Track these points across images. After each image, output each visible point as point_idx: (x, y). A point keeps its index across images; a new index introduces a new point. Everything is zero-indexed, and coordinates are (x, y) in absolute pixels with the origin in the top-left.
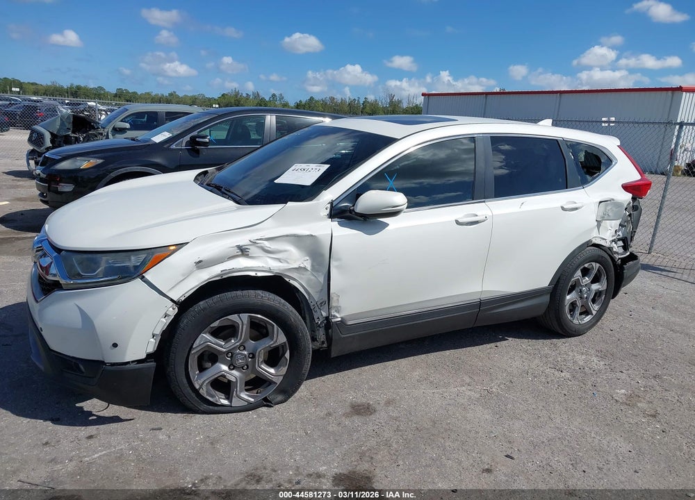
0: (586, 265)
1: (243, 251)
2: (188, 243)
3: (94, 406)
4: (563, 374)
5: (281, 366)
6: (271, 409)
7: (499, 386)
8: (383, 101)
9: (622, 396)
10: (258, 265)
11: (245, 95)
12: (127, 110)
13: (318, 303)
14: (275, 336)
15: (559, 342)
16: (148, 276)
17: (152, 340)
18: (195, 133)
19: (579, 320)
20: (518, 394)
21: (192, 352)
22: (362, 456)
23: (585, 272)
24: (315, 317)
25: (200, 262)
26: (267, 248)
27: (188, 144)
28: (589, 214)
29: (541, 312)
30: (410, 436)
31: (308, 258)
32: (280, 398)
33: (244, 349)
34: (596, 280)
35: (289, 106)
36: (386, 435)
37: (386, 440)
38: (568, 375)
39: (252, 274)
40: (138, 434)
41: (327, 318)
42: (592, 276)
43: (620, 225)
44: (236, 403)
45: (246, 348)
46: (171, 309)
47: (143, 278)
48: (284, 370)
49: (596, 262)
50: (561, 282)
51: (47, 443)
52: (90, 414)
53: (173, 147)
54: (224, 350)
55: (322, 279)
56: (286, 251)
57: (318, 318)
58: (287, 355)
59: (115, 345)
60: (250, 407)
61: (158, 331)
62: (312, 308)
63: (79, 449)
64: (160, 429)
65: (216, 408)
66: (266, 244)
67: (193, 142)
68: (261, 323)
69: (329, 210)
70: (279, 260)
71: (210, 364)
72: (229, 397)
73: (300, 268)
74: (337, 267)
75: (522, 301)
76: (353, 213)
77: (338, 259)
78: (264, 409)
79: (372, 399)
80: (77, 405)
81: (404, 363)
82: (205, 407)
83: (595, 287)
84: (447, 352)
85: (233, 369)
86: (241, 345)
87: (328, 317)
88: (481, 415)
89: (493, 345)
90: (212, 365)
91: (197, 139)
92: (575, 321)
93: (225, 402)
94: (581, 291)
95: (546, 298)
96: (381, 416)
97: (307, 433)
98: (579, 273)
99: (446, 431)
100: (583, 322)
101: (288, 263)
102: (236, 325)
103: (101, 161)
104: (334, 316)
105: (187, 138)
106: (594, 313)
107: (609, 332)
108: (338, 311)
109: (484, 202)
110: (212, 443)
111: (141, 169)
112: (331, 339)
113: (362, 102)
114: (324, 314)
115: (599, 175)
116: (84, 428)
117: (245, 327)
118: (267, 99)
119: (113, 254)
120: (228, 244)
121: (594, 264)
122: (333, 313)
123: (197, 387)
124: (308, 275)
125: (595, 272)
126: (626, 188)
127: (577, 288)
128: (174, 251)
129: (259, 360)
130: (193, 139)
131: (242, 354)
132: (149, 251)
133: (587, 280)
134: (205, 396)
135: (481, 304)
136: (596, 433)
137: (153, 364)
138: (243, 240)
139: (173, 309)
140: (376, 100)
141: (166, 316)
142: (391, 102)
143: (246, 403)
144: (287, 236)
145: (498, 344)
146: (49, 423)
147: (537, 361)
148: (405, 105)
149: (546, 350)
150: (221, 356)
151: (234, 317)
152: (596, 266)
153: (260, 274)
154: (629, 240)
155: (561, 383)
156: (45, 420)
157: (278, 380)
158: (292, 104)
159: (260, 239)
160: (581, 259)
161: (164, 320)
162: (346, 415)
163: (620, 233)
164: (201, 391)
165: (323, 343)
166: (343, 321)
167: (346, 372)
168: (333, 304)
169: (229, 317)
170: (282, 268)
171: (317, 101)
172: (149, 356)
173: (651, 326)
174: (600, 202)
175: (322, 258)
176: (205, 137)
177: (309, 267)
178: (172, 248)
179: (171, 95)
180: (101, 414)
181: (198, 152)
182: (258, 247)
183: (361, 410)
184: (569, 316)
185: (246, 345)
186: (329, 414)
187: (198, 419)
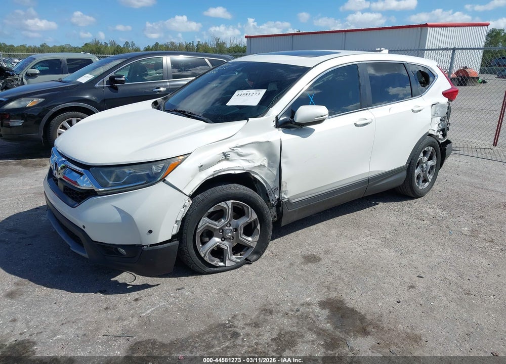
0: (425, 149)
1: (226, 156)
2: (191, 153)
3: (125, 277)
4: (425, 222)
5: (255, 235)
6: (251, 265)
7: (390, 234)
8: (212, 43)
9: (467, 232)
10: (236, 166)
11: (103, 44)
12: (35, 59)
13: (273, 190)
14: (250, 215)
15: (412, 202)
16: (167, 179)
17: (176, 225)
18: (112, 74)
19: (422, 186)
20: (405, 237)
21: (198, 231)
22: (328, 288)
23: (425, 153)
24: (271, 199)
25: (202, 166)
26: (240, 153)
27: (108, 82)
28: (427, 114)
29: (401, 183)
30: (352, 272)
31: (265, 158)
32: (255, 257)
33: (230, 225)
34: (430, 159)
35: (140, 51)
36: (337, 273)
37: (338, 276)
38: (429, 223)
39: (232, 172)
40: (169, 294)
41: (278, 200)
42: (429, 156)
43: (441, 120)
44: (228, 264)
45: (232, 225)
46: (187, 201)
47: (164, 181)
48: (257, 237)
49: (431, 146)
50: (413, 162)
51: (107, 308)
52: (125, 285)
53: (97, 85)
54: (218, 228)
55: (275, 172)
56: (252, 154)
57: (273, 200)
58: (259, 227)
59: (150, 232)
60: (238, 266)
61: (180, 218)
62: (268, 193)
63: (134, 309)
64: (183, 288)
65: (216, 269)
66: (240, 150)
67: (112, 80)
68: (239, 207)
69: (275, 122)
70: (248, 161)
71: (208, 239)
72: (223, 260)
73: (261, 165)
74: (285, 163)
75: (391, 176)
76: (293, 123)
77: (286, 157)
78: (246, 266)
79: (314, 251)
80: (112, 280)
81: (322, 226)
82: (208, 269)
83: (430, 163)
84: (345, 216)
85: (224, 240)
86: (228, 223)
87: (280, 198)
88: (388, 254)
89: (371, 208)
90: (210, 239)
91: (115, 79)
92: (420, 187)
93: (222, 264)
94: (422, 167)
95: (405, 173)
96: (326, 261)
97: (284, 278)
98: (422, 154)
99: (373, 266)
100: (424, 188)
101: (254, 162)
102: (224, 209)
103: (43, 100)
104: (284, 197)
105: (107, 78)
106: (430, 180)
107: (439, 192)
108: (285, 194)
109: (368, 109)
110: (225, 293)
111: (75, 104)
112: (282, 213)
113: (195, 45)
114: (277, 197)
115: (429, 87)
116: (127, 294)
117: (230, 210)
118: (122, 46)
119: (138, 166)
120: (217, 152)
121: (429, 147)
122: (283, 195)
123: (203, 256)
124: (266, 170)
125: (430, 153)
126: (445, 94)
127: (420, 165)
128: (184, 160)
129: (240, 233)
130: (112, 79)
131: (229, 229)
132: (165, 161)
133: (426, 159)
134: (208, 261)
135: (369, 180)
136: (464, 256)
137: (176, 243)
138: (225, 148)
139: (189, 201)
140: (206, 43)
141: (184, 206)
142: (218, 44)
143: (235, 263)
144: (252, 143)
145: (375, 207)
146: (99, 294)
147: (405, 216)
148: (228, 46)
149: (406, 208)
150: (216, 232)
151: (223, 204)
152: (431, 148)
153: (237, 172)
154: (446, 129)
155: (427, 228)
156: (96, 292)
157: (254, 245)
158: (142, 49)
159: (236, 147)
160: (423, 145)
161: (183, 210)
162: (304, 263)
163: (440, 126)
164: (205, 258)
165: (275, 217)
166: (288, 201)
167: (287, 236)
168: (283, 189)
169: (220, 204)
170: (250, 166)
171: (160, 46)
172: (174, 237)
173: (462, 186)
174: (432, 105)
175: (275, 157)
176: (121, 76)
177: (266, 165)
178: (181, 158)
179: (42, 46)
180: (134, 283)
181: (116, 88)
182: (235, 152)
183: (311, 259)
184: (417, 184)
185: (230, 223)
186: (291, 264)
187: (205, 278)
